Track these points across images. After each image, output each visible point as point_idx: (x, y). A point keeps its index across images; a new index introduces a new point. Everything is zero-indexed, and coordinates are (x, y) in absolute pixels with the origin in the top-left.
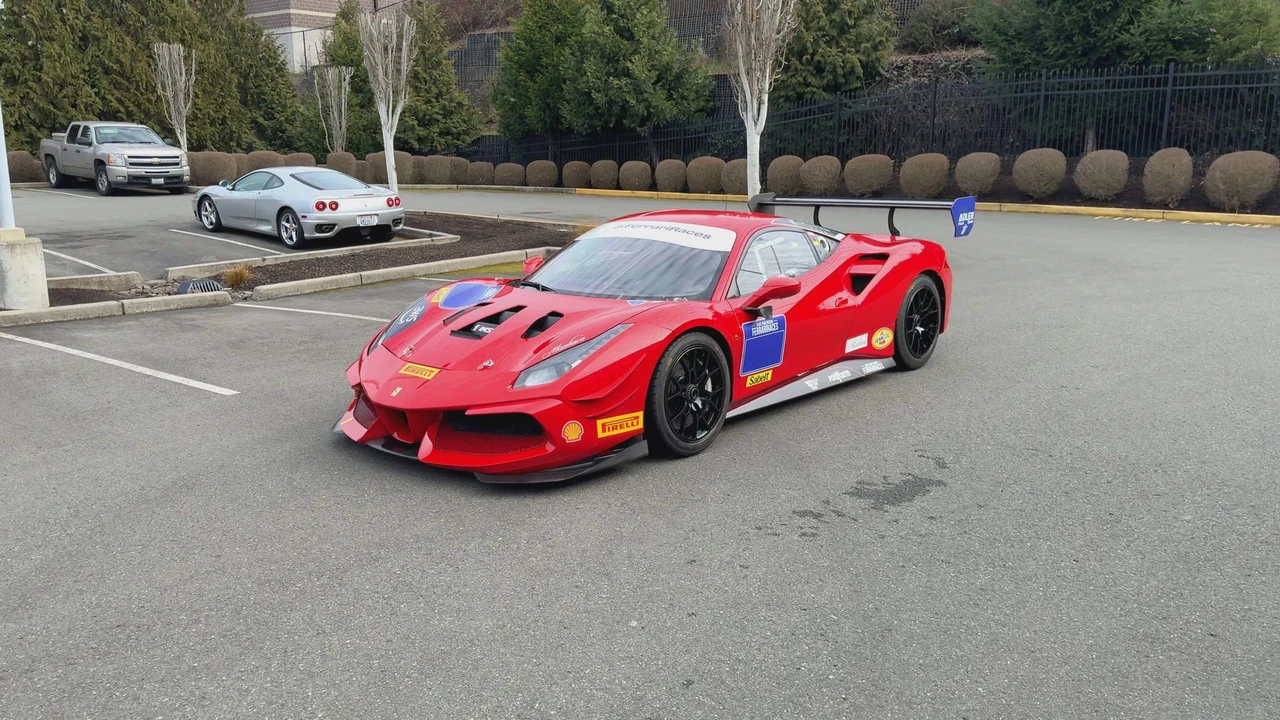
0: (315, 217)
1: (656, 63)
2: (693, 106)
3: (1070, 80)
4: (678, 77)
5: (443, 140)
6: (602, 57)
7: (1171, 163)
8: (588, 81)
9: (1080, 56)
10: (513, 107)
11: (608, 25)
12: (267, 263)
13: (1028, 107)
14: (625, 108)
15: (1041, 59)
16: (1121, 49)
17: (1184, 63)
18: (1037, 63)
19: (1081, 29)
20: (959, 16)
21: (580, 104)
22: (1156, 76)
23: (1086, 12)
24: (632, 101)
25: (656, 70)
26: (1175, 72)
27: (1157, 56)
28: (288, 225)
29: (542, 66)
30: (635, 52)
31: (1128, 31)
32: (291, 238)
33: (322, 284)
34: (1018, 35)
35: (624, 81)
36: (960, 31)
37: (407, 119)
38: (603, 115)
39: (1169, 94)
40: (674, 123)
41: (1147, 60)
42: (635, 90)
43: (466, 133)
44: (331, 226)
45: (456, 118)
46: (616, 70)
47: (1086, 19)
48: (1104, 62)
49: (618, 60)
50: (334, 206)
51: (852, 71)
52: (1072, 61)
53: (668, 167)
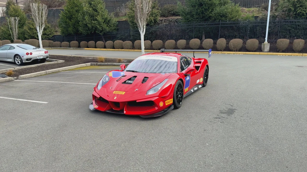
0: (26, 57)
1: (103, 17)
2: (113, 28)
3: (199, 24)
4: (109, 21)
5: (44, 36)
6: (89, 16)
7: (222, 41)
8: (86, 21)
9: (201, 18)
10: (65, 28)
11: (91, 8)
12: (15, 69)
13: (191, 29)
14: (96, 28)
15: (193, 19)
16: (210, 17)
17: (223, 20)
18: (192, 20)
19: (201, 13)
20: (173, 9)
21: (84, 27)
22: (217, 23)
23: (203, 9)
24: (98, 27)
25: (104, 19)
26: (221, 22)
27: (217, 19)
28: (17, 59)
29: (73, 18)
30: (98, 15)
31: (211, 13)
32: (19, 63)
33: (36, 74)
34: (188, 14)
35: (96, 22)
36: (173, 12)
37: (34, 31)
38: (90, 30)
39: (220, 27)
40: (109, 32)
41: (215, 20)
42: (99, 24)
43: (50, 34)
44: (30, 59)
45: (48, 30)
46: (93, 19)
47: (203, 10)
48: (206, 20)
49: (94, 17)
50: (31, 54)
51: (152, 21)
52: (200, 19)
53: (109, 43)
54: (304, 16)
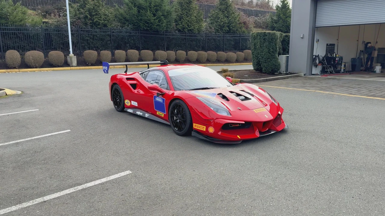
54: (99, 25)
